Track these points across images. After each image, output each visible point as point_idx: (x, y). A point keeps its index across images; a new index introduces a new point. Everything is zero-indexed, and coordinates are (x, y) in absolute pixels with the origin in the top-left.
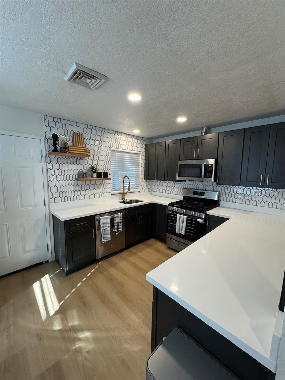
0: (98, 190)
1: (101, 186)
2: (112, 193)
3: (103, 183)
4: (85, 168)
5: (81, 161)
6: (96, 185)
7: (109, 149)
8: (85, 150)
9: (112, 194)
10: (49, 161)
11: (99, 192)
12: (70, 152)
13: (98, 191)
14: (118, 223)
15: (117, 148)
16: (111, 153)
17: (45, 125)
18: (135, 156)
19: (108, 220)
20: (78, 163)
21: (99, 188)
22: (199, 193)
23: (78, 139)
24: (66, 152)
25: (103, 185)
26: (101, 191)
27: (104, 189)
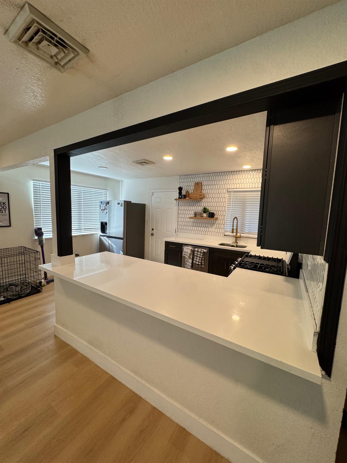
1: (213, 225)
3: (217, 223)
5: (198, 203)
6: (209, 224)
7: (225, 191)
8: (200, 195)
9: (225, 235)
10: (179, 205)
12: (189, 198)
14: (197, 256)
15: (235, 189)
16: (228, 194)
20: (196, 205)
21: (212, 227)
23: (197, 187)
24: (185, 198)
25: (216, 224)
26: (214, 230)
27: (216, 229)
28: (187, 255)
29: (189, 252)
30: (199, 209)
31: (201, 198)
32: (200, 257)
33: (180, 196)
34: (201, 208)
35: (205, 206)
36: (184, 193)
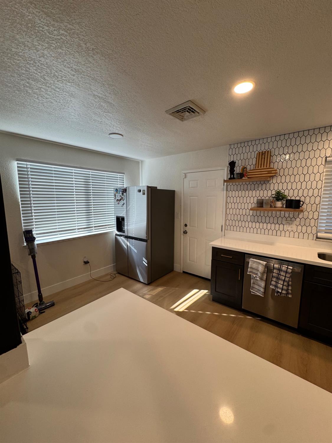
1: (294, 221)
3: (300, 216)
5: (264, 186)
6: (284, 219)
7: (321, 161)
9: (317, 238)
10: (229, 189)
12: (247, 177)
14: (278, 278)
16: (326, 166)
20: (260, 189)
21: (290, 224)
25: (298, 220)
26: (294, 227)
27: (300, 227)
28: (257, 274)
29: (261, 268)
30: (267, 194)
31: (270, 175)
32: (284, 281)
33: (232, 176)
34: (274, 192)
36: (238, 170)
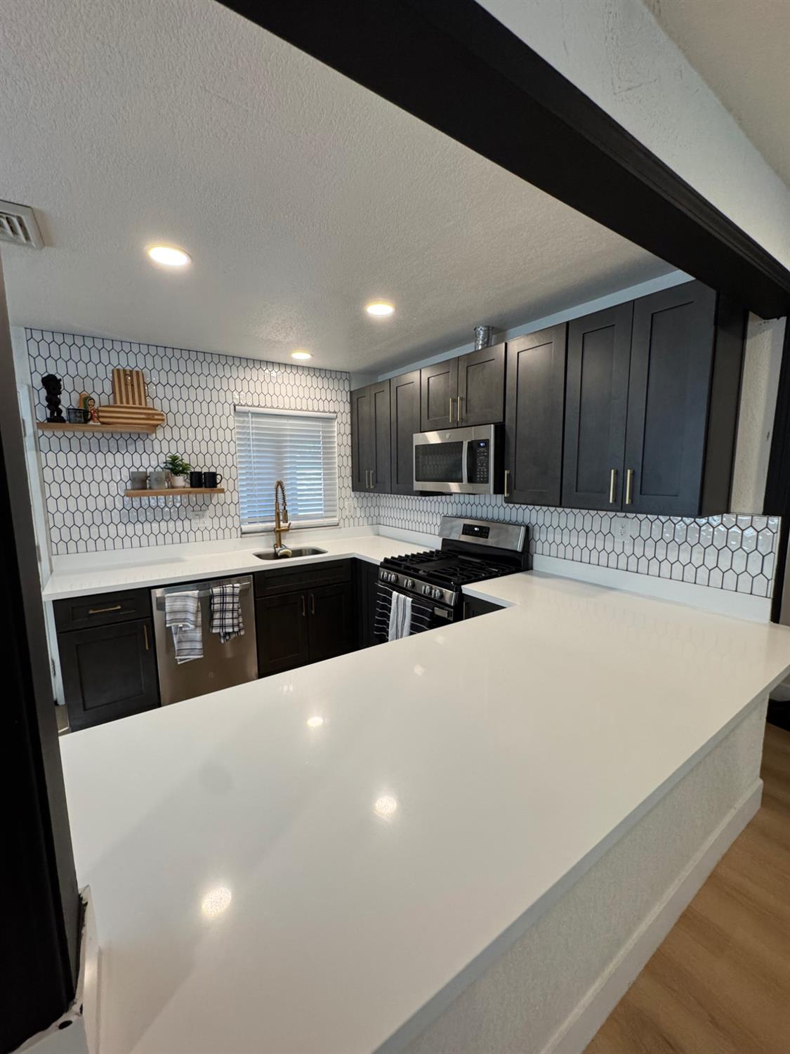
0: (198, 521)
1: (205, 510)
2: (243, 530)
3: (214, 501)
4: (154, 463)
5: (140, 443)
6: (190, 508)
7: (228, 409)
8: (149, 414)
9: (243, 533)
11: (202, 526)
12: (100, 422)
13: (196, 523)
14: (223, 611)
15: (254, 406)
16: (236, 418)
17: (29, 354)
18: (318, 426)
19: (188, 603)
20: (132, 448)
21: (200, 517)
22: (476, 529)
23: (126, 385)
24: (86, 421)
25: (211, 507)
26: (207, 522)
27: (216, 520)
28: (185, 620)
30: (151, 461)
31: (152, 423)
33: (56, 413)
34: (162, 458)
35: (173, 452)
